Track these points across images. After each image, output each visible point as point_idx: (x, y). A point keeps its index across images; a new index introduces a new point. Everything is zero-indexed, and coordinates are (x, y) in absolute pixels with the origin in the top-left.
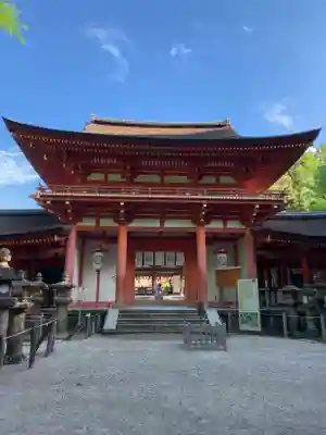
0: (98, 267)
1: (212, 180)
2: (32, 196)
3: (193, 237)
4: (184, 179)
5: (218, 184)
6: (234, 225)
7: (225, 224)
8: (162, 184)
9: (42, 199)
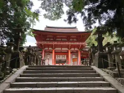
0: (48, 58)
1: (72, 40)
2: (36, 43)
3: (68, 52)
4: (66, 40)
5: (73, 41)
6: (76, 49)
7: (74, 49)
8: (62, 41)
9: (38, 44)
